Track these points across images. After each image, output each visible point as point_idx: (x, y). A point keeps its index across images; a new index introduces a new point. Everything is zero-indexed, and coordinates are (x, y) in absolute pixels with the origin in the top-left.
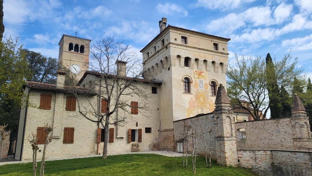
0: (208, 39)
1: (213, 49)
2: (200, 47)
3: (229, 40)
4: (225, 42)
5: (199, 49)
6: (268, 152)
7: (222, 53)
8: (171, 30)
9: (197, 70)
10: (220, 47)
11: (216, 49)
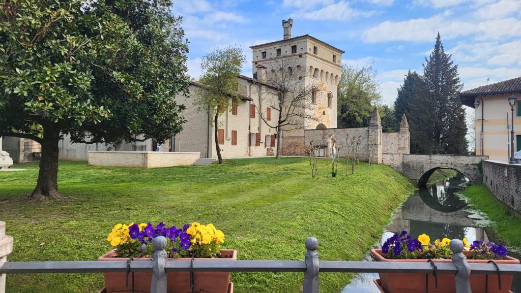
0: (330, 50)
1: (332, 61)
2: (325, 59)
3: (344, 52)
4: (340, 54)
5: (325, 60)
6: (401, 155)
7: (338, 66)
8: (308, 40)
9: (320, 81)
10: (337, 58)
11: (334, 61)
